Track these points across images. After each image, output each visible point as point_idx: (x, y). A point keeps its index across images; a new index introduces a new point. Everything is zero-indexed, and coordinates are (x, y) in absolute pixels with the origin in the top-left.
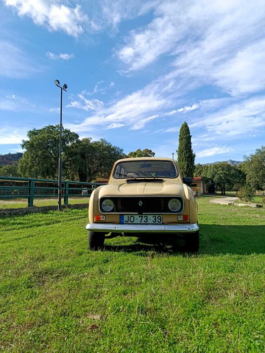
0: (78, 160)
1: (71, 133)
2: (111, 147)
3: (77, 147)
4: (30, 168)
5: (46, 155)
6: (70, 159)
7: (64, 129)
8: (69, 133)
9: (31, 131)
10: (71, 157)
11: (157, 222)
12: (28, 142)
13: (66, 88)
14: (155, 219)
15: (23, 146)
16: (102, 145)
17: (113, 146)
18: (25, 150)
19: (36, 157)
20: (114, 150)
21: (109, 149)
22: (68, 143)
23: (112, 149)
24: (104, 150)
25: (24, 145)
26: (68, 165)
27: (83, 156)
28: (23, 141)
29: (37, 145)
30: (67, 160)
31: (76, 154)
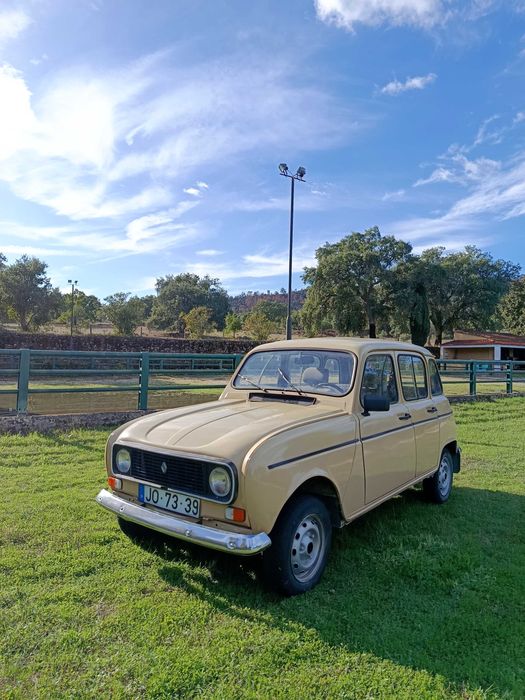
0: (407, 298)
1: (397, 243)
2: (490, 264)
3: (407, 269)
4: (319, 317)
5: (346, 293)
6: (393, 296)
7: (382, 236)
8: (391, 245)
9: (321, 249)
10: (395, 291)
11: (191, 513)
12: (313, 270)
13: (302, 176)
14: (189, 506)
15: (305, 279)
16: (467, 261)
17: (495, 260)
18: (308, 285)
19: (330, 296)
20: (497, 270)
21: (485, 267)
22: (389, 263)
23: (492, 267)
24: (470, 271)
25: (307, 276)
26: (388, 309)
27: (420, 289)
28: (305, 268)
29: (327, 274)
30: (387, 299)
31: (404, 285)
